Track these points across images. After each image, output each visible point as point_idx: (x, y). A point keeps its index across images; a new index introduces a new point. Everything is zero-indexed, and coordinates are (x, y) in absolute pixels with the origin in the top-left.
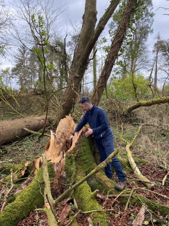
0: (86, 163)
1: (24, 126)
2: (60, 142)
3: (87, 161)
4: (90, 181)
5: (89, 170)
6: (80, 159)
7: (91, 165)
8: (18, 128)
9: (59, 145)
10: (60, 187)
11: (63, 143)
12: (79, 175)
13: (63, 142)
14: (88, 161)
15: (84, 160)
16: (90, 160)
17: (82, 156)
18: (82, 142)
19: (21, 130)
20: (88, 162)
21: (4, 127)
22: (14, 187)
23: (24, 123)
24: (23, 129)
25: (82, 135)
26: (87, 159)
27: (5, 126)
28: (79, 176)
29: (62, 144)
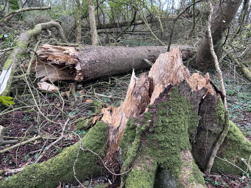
0: (162, 148)
1: (147, 56)
2: (138, 93)
3: (166, 145)
4: (167, 180)
5: (165, 162)
6: (153, 137)
7: (174, 156)
8: (136, 58)
9: (136, 98)
10: (115, 166)
11: (142, 97)
12: (141, 166)
13: (142, 95)
14: (168, 145)
15: (160, 142)
16: (173, 146)
17: (158, 133)
18: (164, 106)
19: (141, 61)
20: (167, 148)
21: (117, 55)
22: (63, 138)
23: (147, 52)
24: (143, 61)
25: (167, 93)
26: (168, 142)
27: (119, 54)
28: (139, 168)
29: (140, 98)
